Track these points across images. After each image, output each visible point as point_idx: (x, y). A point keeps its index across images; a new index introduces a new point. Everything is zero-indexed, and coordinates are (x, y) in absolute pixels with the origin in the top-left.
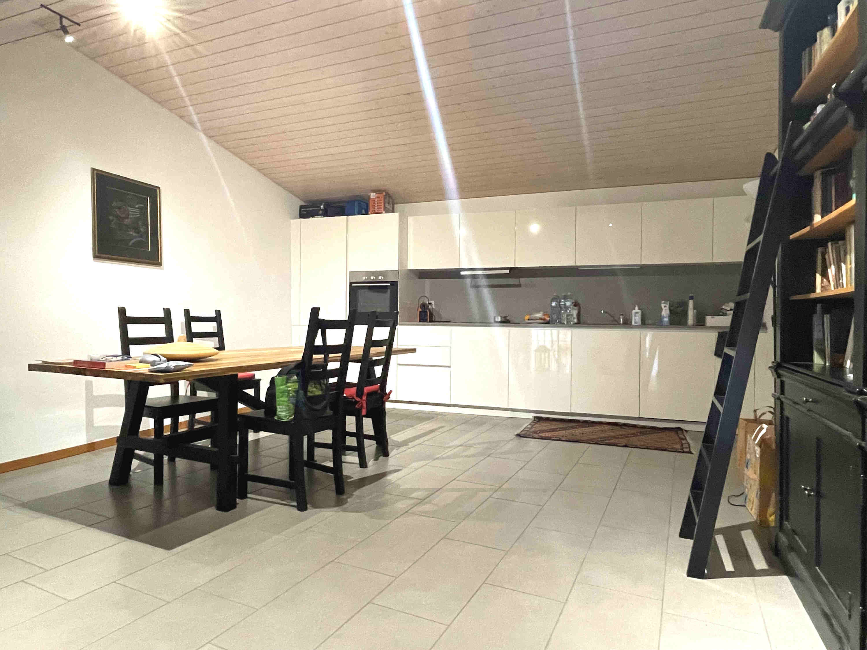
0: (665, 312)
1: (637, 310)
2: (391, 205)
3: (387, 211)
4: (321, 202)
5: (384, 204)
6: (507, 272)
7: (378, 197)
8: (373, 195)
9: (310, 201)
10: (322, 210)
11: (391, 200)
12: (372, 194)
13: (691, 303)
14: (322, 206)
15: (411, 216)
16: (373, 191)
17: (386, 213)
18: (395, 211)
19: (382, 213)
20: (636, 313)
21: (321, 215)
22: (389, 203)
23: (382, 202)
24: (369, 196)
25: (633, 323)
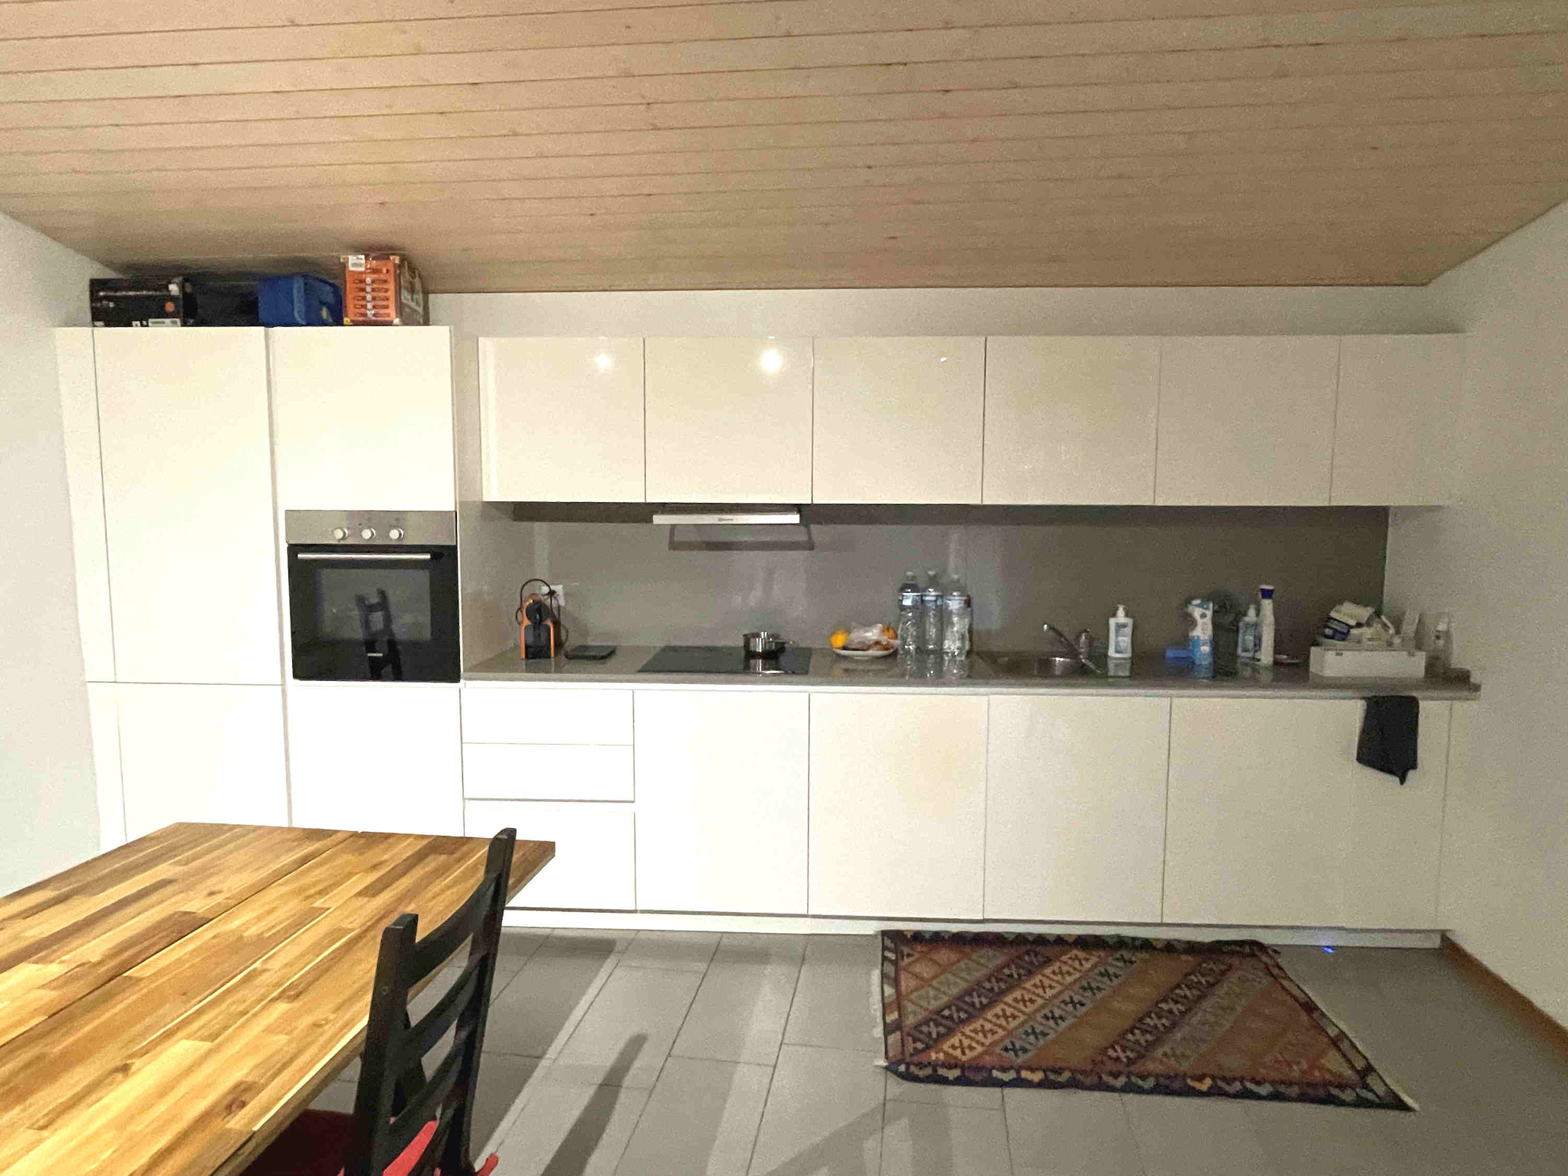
0: (1203, 631)
1: (1121, 616)
2: (420, 297)
3: (408, 320)
4: (169, 272)
5: (398, 294)
6: (794, 518)
7: (375, 271)
8: (356, 263)
9: (128, 267)
10: (174, 299)
11: (417, 281)
13: (1267, 603)
14: (174, 289)
15: (487, 335)
17: (405, 323)
18: (432, 317)
19: (390, 324)
20: (1120, 626)
21: (173, 316)
22: (412, 291)
23: (391, 286)
24: (344, 266)
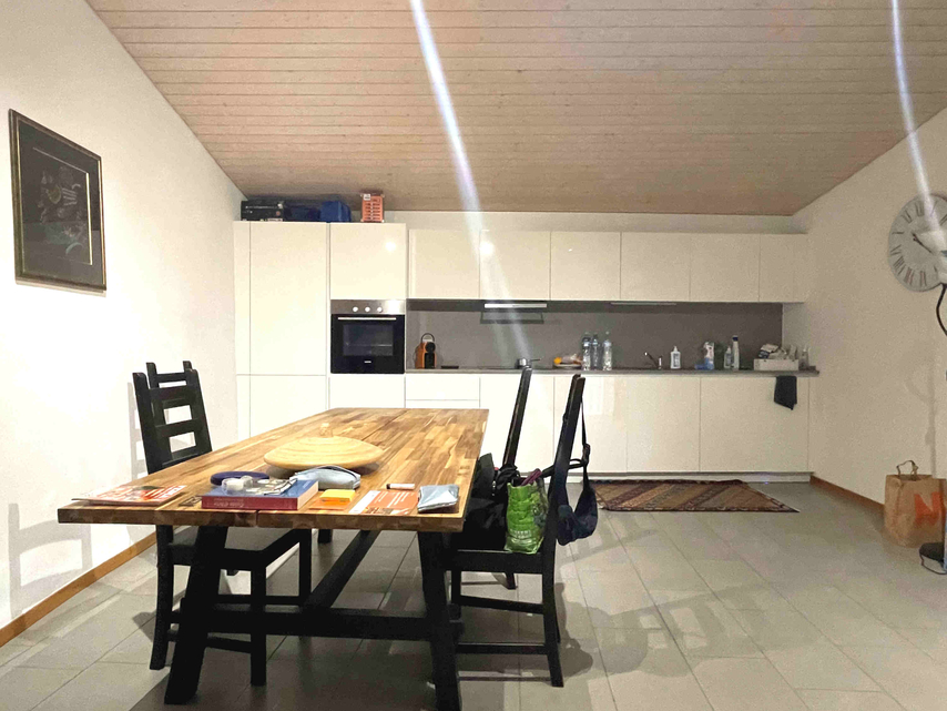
0: (710, 355)
1: (676, 351)
4: (279, 198)
5: (382, 210)
6: (545, 306)
7: (374, 201)
8: (367, 197)
10: (280, 210)
12: (365, 195)
13: (736, 344)
14: (280, 205)
15: (412, 229)
16: (366, 192)
17: (386, 222)
19: (380, 222)
20: (675, 355)
21: (279, 217)
23: (380, 207)
24: (361, 198)
25: (672, 367)
